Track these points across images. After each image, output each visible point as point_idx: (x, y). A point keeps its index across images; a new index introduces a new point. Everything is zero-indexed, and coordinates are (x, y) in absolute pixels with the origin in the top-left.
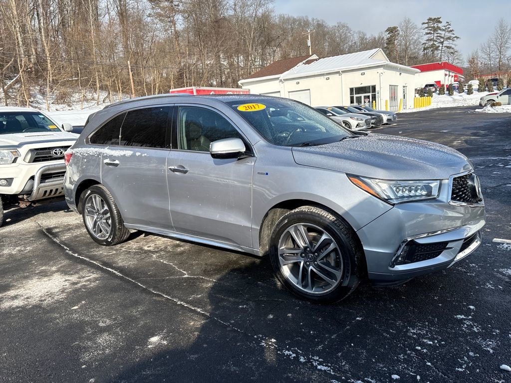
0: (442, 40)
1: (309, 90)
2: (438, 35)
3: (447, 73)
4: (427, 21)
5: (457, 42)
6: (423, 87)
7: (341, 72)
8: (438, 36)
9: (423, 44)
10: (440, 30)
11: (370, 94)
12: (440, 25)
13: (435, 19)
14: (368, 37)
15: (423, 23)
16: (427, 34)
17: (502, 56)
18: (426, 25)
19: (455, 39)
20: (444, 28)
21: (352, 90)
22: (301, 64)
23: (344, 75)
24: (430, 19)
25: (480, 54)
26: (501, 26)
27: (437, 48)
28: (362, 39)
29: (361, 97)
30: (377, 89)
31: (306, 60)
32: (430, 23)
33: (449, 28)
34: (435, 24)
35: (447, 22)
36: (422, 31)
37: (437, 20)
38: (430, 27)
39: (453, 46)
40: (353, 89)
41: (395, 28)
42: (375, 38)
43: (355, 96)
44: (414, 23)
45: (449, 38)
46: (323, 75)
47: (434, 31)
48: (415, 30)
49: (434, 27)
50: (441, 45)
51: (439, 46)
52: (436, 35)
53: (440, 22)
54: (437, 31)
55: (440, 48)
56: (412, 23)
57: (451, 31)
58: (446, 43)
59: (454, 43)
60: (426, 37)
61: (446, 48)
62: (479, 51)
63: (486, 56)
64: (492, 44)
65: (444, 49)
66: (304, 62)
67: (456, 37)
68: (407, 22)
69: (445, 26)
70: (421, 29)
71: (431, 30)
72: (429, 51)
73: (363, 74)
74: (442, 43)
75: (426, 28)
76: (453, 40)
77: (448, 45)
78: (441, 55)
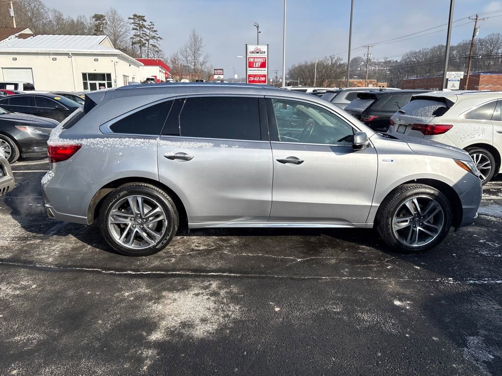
0: (148, 38)
1: (31, 68)
2: (144, 32)
3: (161, 69)
4: (133, 17)
5: (160, 42)
6: (145, 80)
7: (70, 54)
8: (143, 34)
9: (131, 38)
10: (145, 28)
11: (106, 82)
12: (145, 23)
13: (140, 16)
14: (65, 18)
15: (130, 18)
16: (134, 29)
17: (196, 61)
18: (132, 21)
19: (159, 39)
20: (149, 27)
21: (84, 75)
22: (13, 36)
23: (73, 57)
24: (135, 15)
25: (180, 56)
26: (194, 35)
27: (144, 45)
28: (59, 19)
29: (95, 84)
30: (113, 77)
31: (19, 33)
32: (136, 19)
33: (153, 28)
34: (141, 22)
35: (151, 22)
36: (129, 25)
37: (142, 18)
38: (136, 23)
39: (158, 46)
40: (86, 74)
41: (102, 16)
42: (73, 21)
43: (89, 82)
44: (120, 16)
45: (153, 37)
46: (49, 54)
47: (140, 28)
48: (122, 23)
49: (139, 24)
50: (147, 43)
51: (145, 43)
52: (142, 32)
53: (145, 21)
54: (142, 28)
55: (147, 45)
56: (119, 15)
57: (155, 31)
58: (151, 42)
59: (158, 42)
60: (134, 32)
61: (151, 46)
62: (179, 54)
63: (184, 59)
64: (188, 49)
65: (150, 46)
66: (17, 35)
67: (159, 37)
68: (114, 13)
69: (149, 26)
70: (128, 23)
71: (137, 26)
72: (137, 46)
73: (96, 60)
74: (148, 40)
75: (133, 23)
76: (157, 40)
77: (153, 44)
78: (148, 52)
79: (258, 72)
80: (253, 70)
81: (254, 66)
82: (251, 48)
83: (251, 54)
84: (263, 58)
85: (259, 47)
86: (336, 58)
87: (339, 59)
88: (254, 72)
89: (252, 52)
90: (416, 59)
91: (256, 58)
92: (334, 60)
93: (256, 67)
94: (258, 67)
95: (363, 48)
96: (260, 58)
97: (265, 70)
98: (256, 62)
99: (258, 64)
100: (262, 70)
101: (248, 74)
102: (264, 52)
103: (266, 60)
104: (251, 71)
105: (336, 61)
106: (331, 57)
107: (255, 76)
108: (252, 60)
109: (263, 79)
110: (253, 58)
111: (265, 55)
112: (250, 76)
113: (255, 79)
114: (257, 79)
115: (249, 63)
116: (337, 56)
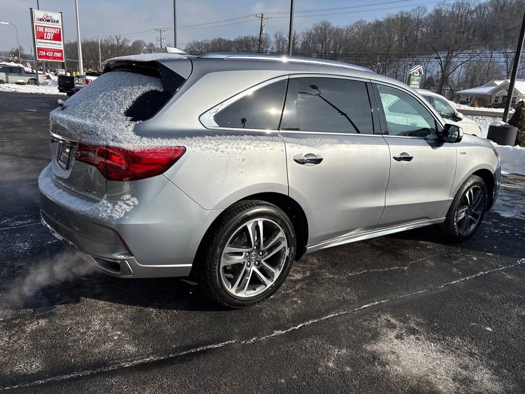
79: (50, 45)
80: (44, 43)
81: (45, 38)
82: (38, 14)
83: (39, 22)
84: (56, 28)
85: (49, 14)
86: (123, 39)
87: (125, 40)
88: (44, 44)
89: (41, 20)
90: (199, 49)
91: (47, 27)
92: (121, 41)
93: (47, 39)
94: (50, 40)
95: (154, 31)
96: (53, 28)
97: (60, 44)
98: (47, 33)
99: (50, 36)
100: (56, 44)
101: (37, 46)
102: (58, 22)
103: (60, 31)
104: (40, 44)
105: (123, 42)
106: (116, 37)
107: (46, 50)
108: (41, 29)
109: (58, 55)
110: (42, 26)
111: (59, 25)
112: (40, 49)
113: (48, 54)
114: (50, 54)
115: (38, 33)
116: (124, 36)
